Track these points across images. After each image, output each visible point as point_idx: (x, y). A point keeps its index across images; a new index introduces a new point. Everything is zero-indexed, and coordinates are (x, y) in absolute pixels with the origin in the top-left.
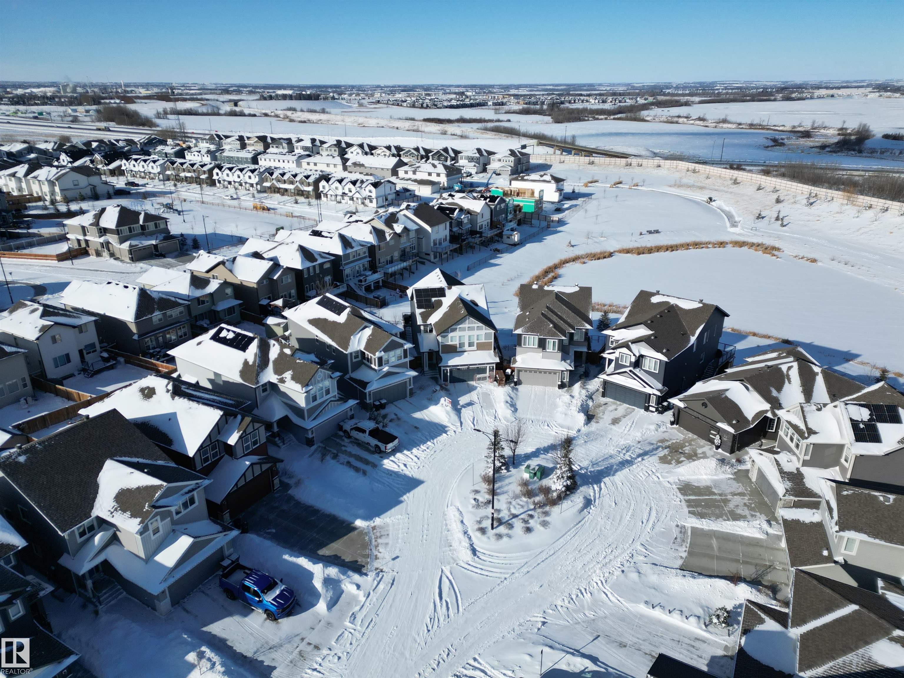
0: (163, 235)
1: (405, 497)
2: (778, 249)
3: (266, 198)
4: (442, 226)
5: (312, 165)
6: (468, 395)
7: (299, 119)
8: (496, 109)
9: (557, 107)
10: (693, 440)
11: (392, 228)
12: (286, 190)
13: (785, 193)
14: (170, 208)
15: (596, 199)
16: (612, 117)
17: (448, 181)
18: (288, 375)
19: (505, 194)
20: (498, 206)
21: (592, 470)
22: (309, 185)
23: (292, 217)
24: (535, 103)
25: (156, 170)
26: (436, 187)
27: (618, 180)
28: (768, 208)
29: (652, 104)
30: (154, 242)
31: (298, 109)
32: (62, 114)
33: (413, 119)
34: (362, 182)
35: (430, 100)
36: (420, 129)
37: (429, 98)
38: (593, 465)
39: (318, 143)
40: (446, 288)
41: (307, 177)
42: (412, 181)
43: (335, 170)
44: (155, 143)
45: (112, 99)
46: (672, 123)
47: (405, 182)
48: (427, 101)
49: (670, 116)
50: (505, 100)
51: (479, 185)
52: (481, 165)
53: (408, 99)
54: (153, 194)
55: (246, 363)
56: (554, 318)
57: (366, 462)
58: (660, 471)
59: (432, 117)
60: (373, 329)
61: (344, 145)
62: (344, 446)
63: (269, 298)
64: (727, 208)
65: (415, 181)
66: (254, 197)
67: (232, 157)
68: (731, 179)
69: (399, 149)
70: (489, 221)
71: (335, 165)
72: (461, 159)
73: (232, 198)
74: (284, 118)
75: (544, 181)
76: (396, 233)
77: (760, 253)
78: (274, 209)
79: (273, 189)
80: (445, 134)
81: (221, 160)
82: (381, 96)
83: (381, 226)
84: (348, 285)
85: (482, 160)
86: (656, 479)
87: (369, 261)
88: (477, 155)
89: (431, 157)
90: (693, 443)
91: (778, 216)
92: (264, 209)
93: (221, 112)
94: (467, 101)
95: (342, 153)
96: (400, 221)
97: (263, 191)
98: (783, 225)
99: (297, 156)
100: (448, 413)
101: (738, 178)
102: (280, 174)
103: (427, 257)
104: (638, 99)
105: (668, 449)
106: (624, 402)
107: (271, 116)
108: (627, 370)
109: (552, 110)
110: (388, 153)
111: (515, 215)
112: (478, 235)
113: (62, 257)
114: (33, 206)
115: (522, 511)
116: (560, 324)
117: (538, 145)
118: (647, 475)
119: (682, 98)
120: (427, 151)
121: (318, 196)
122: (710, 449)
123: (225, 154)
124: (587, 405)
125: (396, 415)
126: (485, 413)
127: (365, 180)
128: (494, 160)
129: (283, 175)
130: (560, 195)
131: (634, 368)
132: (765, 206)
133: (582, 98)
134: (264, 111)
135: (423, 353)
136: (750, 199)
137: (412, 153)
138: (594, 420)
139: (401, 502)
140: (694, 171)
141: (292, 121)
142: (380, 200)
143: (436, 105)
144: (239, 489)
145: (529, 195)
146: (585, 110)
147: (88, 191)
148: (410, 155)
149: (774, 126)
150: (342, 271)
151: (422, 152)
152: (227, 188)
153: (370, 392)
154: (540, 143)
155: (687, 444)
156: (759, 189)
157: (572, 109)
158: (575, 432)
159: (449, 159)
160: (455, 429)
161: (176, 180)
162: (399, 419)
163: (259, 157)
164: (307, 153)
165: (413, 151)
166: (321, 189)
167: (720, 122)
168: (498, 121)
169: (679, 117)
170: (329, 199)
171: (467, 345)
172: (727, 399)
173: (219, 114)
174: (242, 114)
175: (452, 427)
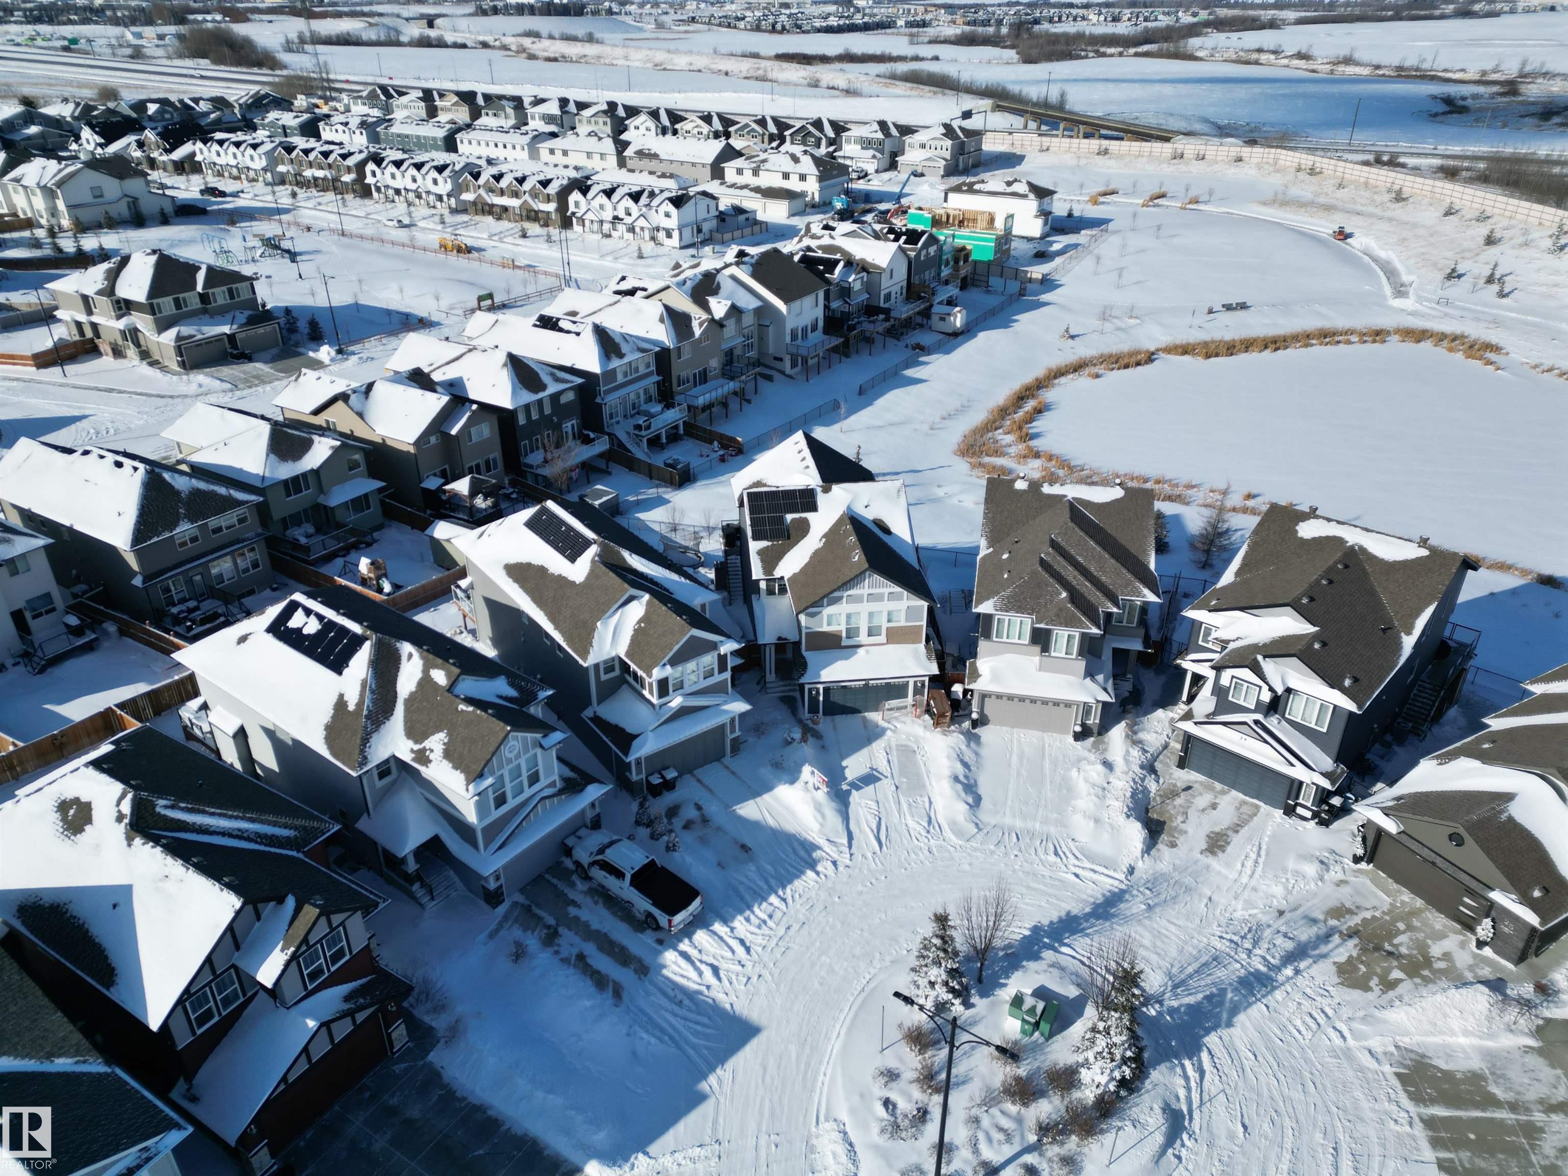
0: (247, 313)
1: (712, 1079)
2: (1495, 349)
3: (466, 225)
4: (808, 301)
5: (559, 153)
6: (865, 752)
7: (546, 54)
8: (911, 35)
9: (1028, 29)
10: (1415, 913)
11: (705, 307)
12: (505, 209)
13: (1505, 223)
14: (277, 247)
15: (1115, 232)
16: (1132, 51)
17: (821, 190)
18: (436, 743)
19: (936, 222)
20: (924, 252)
21: (1175, 1004)
22: (548, 199)
23: (515, 267)
24: (986, 23)
25: (259, 163)
26: (798, 204)
27: (1156, 191)
28: (1468, 255)
29: (1207, 24)
30: (226, 329)
31: (544, 33)
32: (114, 42)
33: (756, 56)
34: (652, 195)
35: (789, 16)
36: (770, 76)
37: (788, 12)
38: (1176, 987)
39: (572, 108)
40: (819, 490)
41: (545, 183)
42: (752, 190)
43: (604, 164)
44: (268, 104)
45: (208, 13)
46: (1248, 63)
47: (738, 192)
48: (783, 18)
49: (1242, 50)
50: (928, 17)
51: (883, 197)
52: (887, 155)
53: (748, 13)
54: (249, 214)
55: (341, 704)
56: (1070, 573)
57: (623, 957)
58: (1345, 1012)
59: (792, 50)
60: (649, 604)
61: (621, 112)
62: (574, 903)
63: (443, 474)
64: (1383, 254)
65: (757, 190)
66: (443, 222)
67: (407, 136)
68: (1389, 191)
69: (727, 122)
70: (905, 284)
71: (602, 156)
72: (848, 141)
73: (401, 225)
74: (518, 52)
75: (1014, 194)
76: (713, 320)
77: (1460, 356)
78: (479, 250)
79: (480, 206)
80: (816, 86)
81: (387, 141)
82: (698, 8)
83: (684, 304)
84: (611, 436)
85: (888, 146)
86: (1338, 1041)
87: (658, 383)
88: (880, 135)
89: (788, 139)
90: (1416, 923)
91: (1492, 275)
92: (459, 250)
93: (404, 39)
94: (858, 19)
95: (619, 128)
96: (722, 292)
97: (462, 209)
98: (1502, 295)
99: (530, 136)
100: (818, 808)
101: (1404, 189)
102: (493, 177)
103: (777, 364)
104: (1180, 14)
105: (1355, 941)
106: (1233, 785)
107: (493, 47)
108: (1249, 718)
109: (1018, 36)
110: (705, 128)
111: (956, 269)
112: (882, 317)
113: (44, 360)
114: (13, 240)
115: (1008, 1151)
116: (1083, 590)
117: (993, 110)
118: (1314, 1026)
119: (1262, 12)
120: (782, 126)
121: (566, 223)
122: (1463, 945)
123: (396, 129)
124: (1146, 791)
125: (699, 808)
126: (905, 806)
127: (657, 191)
128: (911, 146)
129: (498, 177)
130: (1046, 223)
131: (1266, 715)
132: (1463, 251)
133: (1074, 11)
134: (481, 38)
135: (765, 645)
136: (1432, 235)
137: (753, 130)
138: (1164, 837)
139: (701, 1098)
140: (1312, 172)
141: (532, 57)
142: (687, 232)
143: (799, 27)
144: (290, 1087)
145: (985, 224)
146: (1079, 37)
147: (122, 209)
148: (748, 133)
149: (1445, 70)
150: (600, 406)
151: (772, 128)
152: (393, 201)
153: (638, 762)
154: (998, 106)
155: (1401, 926)
156: (1449, 213)
157: (1055, 35)
158: (1122, 877)
159: (824, 142)
160: (835, 856)
161: (298, 184)
162: (705, 821)
163: (458, 136)
164: (553, 128)
165: (755, 126)
166: (572, 208)
167: (1339, 63)
168: (916, 58)
169: (1260, 51)
170: (587, 229)
171: (864, 631)
172: (1514, 828)
173: (398, 44)
174: (441, 44)
175: (827, 847)
